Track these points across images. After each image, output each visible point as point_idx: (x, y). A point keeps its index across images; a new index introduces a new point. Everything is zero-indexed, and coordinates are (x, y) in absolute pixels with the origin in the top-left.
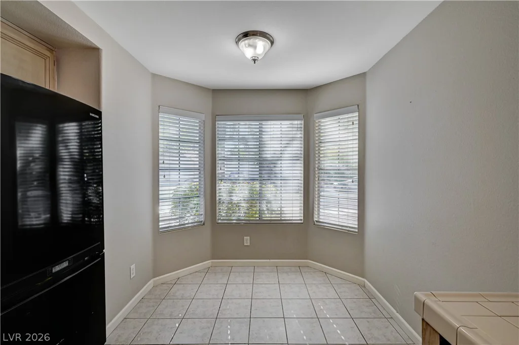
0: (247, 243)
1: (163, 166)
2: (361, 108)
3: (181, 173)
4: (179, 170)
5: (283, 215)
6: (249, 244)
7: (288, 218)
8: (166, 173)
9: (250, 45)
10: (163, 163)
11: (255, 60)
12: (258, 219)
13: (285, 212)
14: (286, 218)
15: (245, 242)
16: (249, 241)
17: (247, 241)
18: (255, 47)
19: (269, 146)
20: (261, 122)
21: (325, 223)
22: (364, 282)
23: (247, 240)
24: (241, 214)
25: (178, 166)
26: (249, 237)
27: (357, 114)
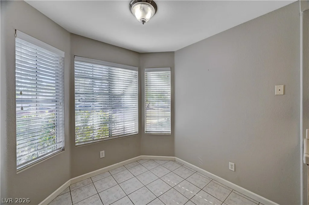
0: (102, 156)
1: (20, 97)
2: (172, 69)
5: (125, 131)
6: (104, 156)
7: (128, 133)
8: (24, 105)
10: (21, 94)
12: (108, 137)
13: (127, 129)
14: (127, 133)
16: (104, 154)
19: (117, 85)
20: (110, 68)
21: (152, 131)
22: (175, 158)
23: (102, 153)
24: (96, 135)
26: (104, 151)
27: (170, 72)
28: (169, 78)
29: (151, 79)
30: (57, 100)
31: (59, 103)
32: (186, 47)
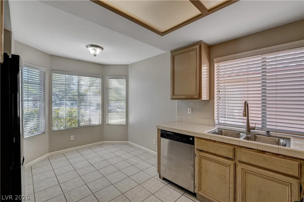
0: (72, 139)
2: (127, 78)
3: (29, 103)
4: (28, 101)
6: (73, 139)
9: (94, 49)
11: (95, 55)
13: (92, 121)
15: (71, 138)
17: (72, 138)
18: (96, 51)
22: (128, 142)
25: (27, 98)
26: (73, 136)
27: (125, 79)
28: (124, 84)
29: (112, 84)
30: (40, 100)
31: (42, 102)
32: (133, 63)
